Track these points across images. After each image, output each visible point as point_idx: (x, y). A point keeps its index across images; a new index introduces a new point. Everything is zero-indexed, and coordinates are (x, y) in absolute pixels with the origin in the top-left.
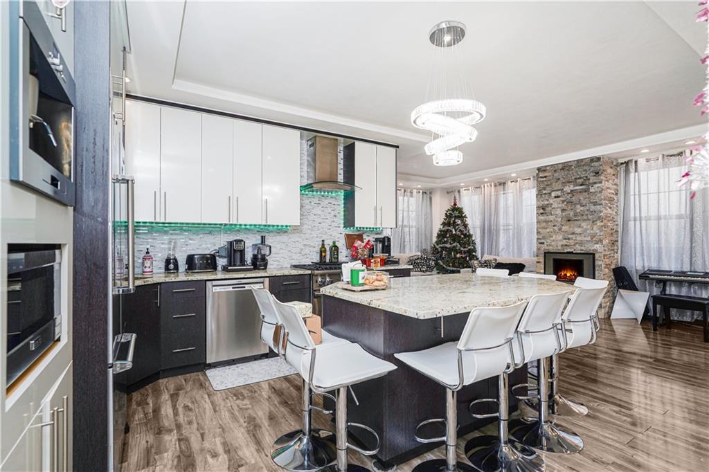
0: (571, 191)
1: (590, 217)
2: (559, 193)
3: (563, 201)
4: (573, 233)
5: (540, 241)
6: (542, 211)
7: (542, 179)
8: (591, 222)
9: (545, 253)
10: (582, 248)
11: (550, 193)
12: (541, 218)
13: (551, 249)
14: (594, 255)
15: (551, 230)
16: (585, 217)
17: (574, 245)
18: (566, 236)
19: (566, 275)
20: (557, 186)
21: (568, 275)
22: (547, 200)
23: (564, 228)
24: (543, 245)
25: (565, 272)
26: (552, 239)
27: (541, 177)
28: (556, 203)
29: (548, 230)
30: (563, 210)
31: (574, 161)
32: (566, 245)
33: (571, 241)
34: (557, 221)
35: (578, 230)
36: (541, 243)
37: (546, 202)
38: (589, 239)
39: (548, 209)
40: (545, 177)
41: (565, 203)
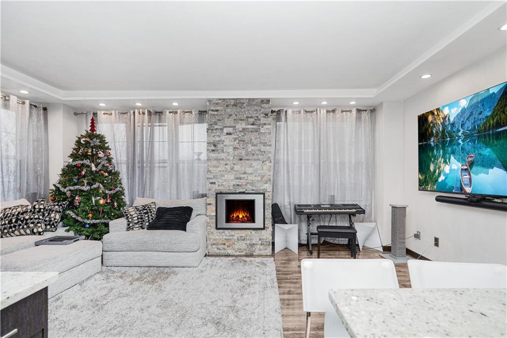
0: (243, 129)
1: (260, 157)
2: (231, 130)
3: (235, 139)
4: (245, 173)
5: (211, 181)
6: (213, 148)
7: (213, 113)
8: (261, 163)
9: (217, 194)
10: (253, 188)
11: (222, 129)
12: (213, 155)
13: (222, 189)
14: (264, 194)
15: (223, 169)
16: (255, 157)
17: (246, 185)
18: (238, 176)
19: (238, 216)
20: (229, 122)
21: (241, 216)
22: (219, 136)
23: (236, 168)
24: (213, 185)
25: (238, 214)
26: (223, 178)
27: (212, 110)
28: (228, 140)
29: (219, 169)
30: (235, 148)
31: (246, 99)
32: (238, 185)
33: (242, 181)
34: (229, 160)
35: (249, 170)
36: (212, 183)
37: (218, 139)
38: (259, 178)
39: (220, 146)
40: (217, 111)
41: (237, 141)
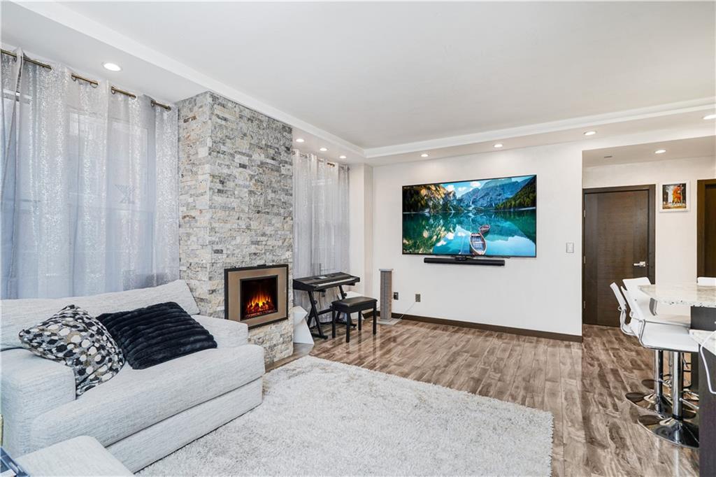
0: (262, 163)
1: (282, 211)
2: (245, 160)
3: (252, 177)
4: (264, 235)
5: (216, 247)
6: (220, 186)
7: (219, 121)
8: (282, 220)
9: (226, 271)
10: (275, 258)
11: (232, 155)
12: (219, 199)
13: (235, 262)
14: (287, 266)
15: (235, 226)
16: (275, 210)
17: (265, 253)
18: (255, 239)
19: (257, 305)
20: (244, 145)
21: (261, 304)
22: (228, 166)
23: (254, 224)
24: (220, 256)
25: (257, 301)
26: (233, 243)
27: (218, 117)
28: (242, 177)
29: (228, 226)
30: (251, 192)
32: (255, 254)
33: (260, 247)
34: (243, 211)
35: (269, 230)
36: (217, 252)
37: (226, 171)
38: (280, 243)
39: (230, 185)
40: (225, 120)
41: (253, 181)
